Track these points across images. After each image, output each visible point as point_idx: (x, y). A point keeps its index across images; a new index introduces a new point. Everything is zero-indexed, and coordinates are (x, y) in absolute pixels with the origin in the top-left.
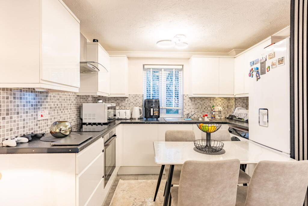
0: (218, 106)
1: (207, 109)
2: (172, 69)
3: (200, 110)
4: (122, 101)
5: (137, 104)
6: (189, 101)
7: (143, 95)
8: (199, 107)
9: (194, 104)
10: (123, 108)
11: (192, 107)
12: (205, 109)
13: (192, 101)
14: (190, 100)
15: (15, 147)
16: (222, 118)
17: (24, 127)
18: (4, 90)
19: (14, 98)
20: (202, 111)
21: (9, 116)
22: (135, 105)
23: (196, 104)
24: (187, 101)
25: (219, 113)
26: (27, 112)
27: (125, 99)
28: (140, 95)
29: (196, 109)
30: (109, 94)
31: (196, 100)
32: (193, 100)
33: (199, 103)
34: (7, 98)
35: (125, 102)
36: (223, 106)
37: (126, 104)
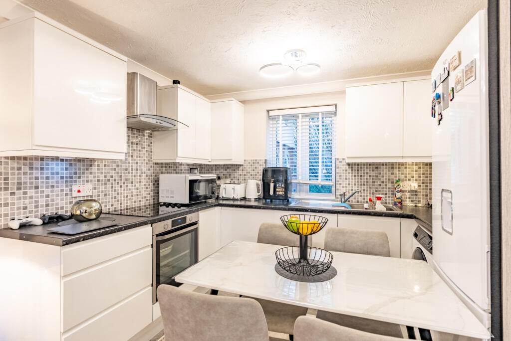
0: (409, 180)
1: (386, 185)
2: (317, 114)
3: (370, 188)
4: (234, 170)
5: (256, 175)
6: (346, 171)
7: (266, 160)
8: (367, 182)
9: (358, 176)
10: (236, 182)
11: (353, 182)
12: (380, 185)
13: (352, 170)
14: (349, 168)
15: (16, 230)
16: (419, 205)
17: (47, 205)
18: (14, 159)
19: (31, 168)
20: (373, 190)
21: (22, 191)
22: (253, 177)
23: (361, 176)
24: (343, 170)
25: (412, 195)
26: (53, 187)
27: (238, 168)
28: (260, 160)
29: (361, 185)
30: (210, 160)
31: (361, 168)
32: (355, 167)
33: (367, 173)
34: (19, 169)
35: (238, 173)
36: (423, 180)
37: (240, 175)
